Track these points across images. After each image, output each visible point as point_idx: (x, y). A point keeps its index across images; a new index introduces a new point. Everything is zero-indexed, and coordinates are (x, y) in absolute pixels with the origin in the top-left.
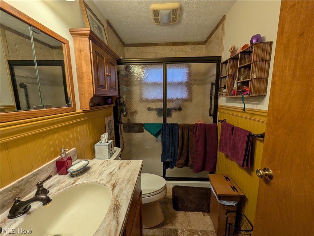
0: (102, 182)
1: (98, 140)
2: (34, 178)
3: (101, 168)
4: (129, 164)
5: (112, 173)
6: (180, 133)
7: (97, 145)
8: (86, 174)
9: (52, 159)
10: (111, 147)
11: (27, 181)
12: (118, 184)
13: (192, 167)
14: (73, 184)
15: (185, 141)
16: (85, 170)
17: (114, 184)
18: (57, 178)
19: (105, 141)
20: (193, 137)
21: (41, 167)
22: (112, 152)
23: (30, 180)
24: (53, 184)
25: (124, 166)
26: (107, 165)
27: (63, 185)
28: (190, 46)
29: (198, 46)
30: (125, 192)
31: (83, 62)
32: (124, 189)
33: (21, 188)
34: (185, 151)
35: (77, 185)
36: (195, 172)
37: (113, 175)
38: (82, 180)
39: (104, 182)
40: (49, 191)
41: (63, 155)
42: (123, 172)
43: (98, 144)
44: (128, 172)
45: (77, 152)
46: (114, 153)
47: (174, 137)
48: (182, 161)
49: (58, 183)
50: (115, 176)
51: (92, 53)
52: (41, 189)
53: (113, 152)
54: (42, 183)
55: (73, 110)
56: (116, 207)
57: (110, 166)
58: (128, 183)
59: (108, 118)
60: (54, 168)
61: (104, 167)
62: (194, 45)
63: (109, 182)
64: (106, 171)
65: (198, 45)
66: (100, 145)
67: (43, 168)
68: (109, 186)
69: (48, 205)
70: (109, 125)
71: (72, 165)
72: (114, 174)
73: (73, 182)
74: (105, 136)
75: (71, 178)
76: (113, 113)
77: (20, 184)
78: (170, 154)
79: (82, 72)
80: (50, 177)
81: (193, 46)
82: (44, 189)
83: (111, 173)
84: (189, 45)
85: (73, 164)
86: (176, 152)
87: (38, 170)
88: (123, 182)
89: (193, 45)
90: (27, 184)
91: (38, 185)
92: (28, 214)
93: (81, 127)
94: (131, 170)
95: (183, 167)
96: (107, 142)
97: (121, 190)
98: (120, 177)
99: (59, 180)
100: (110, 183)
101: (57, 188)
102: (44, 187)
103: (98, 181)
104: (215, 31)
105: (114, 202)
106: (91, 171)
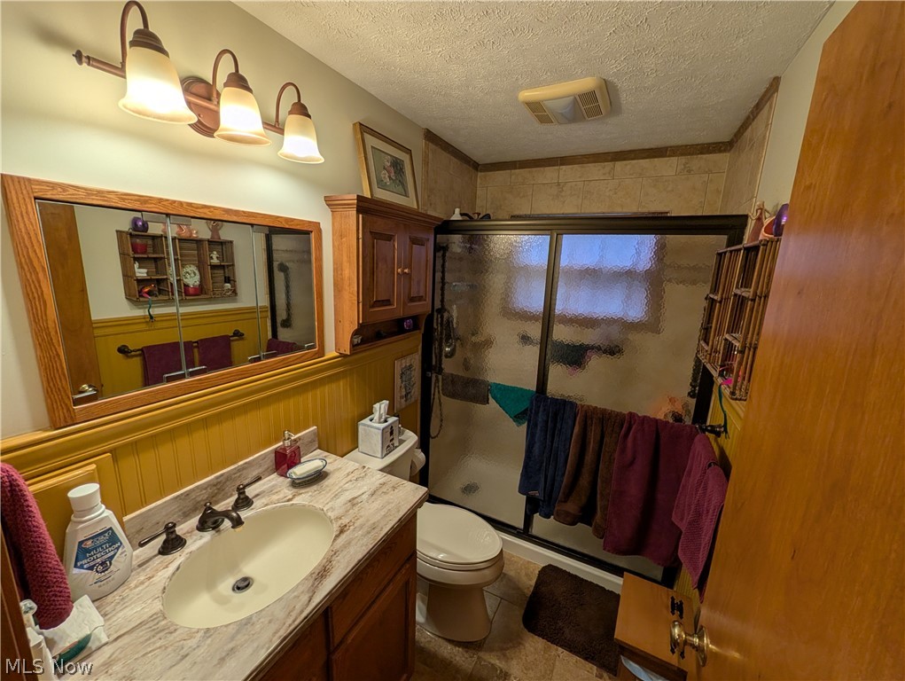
0: (329, 514)
1: (369, 412)
2: (238, 474)
3: (344, 481)
4: (396, 491)
5: (355, 501)
6: (576, 429)
7: (365, 425)
8: (315, 487)
9: (271, 445)
10: (392, 433)
11: (228, 478)
12: (352, 528)
13: (600, 532)
14: (289, 500)
15: (589, 457)
16: (318, 477)
17: (346, 526)
18: (273, 480)
19: (380, 417)
20: (615, 450)
21: (251, 458)
22: (393, 444)
23: (233, 476)
24: (264, 492)
25: (385, 490)
26: (356, 480)
27: (275, 497)
28: (674, 159)
29: (704, 156)
30: (352, 550)
31: (345, 258)
32: (353, 542)
33: (218, 487)
34: (584, 481)
35: (293, 504)
36: (609, 551)
37: (354, 505)
38: (305, 498)
39: (332, 515)
40: (253, 503)
41: (287, 443)
42: (374, 504)
43: (366, 421)
44: (383, 507)
45: (318, 434)
46: (396, 447)
47: (556, 439)
48: (572, 507)
49: (271, 491)
50: (356, 509)
51: (361, 240)
52: (242, 496)
53: (396, 444)
54: (245, 487)
55: (317, 356)
56: (322, 573)
57: (360, 483)
58: (369, 533)
59: (403, 361)
60: (271, 461)
61: (351, 481)
62: (690, 154)
63: (340, 518)
64: (347, 493)
65: (701, 153)
66: (368, 426)
67: (253, 460)
68: (335, 528)
69: (239, 529)
70: (404, 377)
71: (300, 463)
72: (357, 504)
73: (290, 497)
74: (381, 407)
75: (291, 488)
76: (420, 347)
77: (219, 480)
78: (543, 480)
79: (342, 279)
80: (259, 479)
81: (683, 159)
82: (247, 497)
83: (354, 499)
84: (669, 156)
85: (302, 460)
86: (558, 478)
87: (246, 463)
88: (361, 527)
89: (682, 155)
90: (228, 483)
91: (238, 489)
92: (217, 532)
93: (334, 386)
94: (389, 507)
95: (573, 524)
96: (386, 421)
97: (348, 544)
98: (362, 514)
99: (273, 486)
100: (340, 522)
101: (264, 501)
102: (247, 494)
103: (325, 509)
104: (753, 120)
105: (325, 561)
106: (326, 482)
